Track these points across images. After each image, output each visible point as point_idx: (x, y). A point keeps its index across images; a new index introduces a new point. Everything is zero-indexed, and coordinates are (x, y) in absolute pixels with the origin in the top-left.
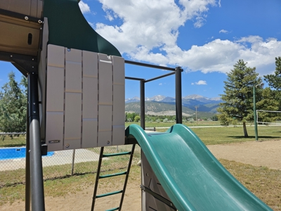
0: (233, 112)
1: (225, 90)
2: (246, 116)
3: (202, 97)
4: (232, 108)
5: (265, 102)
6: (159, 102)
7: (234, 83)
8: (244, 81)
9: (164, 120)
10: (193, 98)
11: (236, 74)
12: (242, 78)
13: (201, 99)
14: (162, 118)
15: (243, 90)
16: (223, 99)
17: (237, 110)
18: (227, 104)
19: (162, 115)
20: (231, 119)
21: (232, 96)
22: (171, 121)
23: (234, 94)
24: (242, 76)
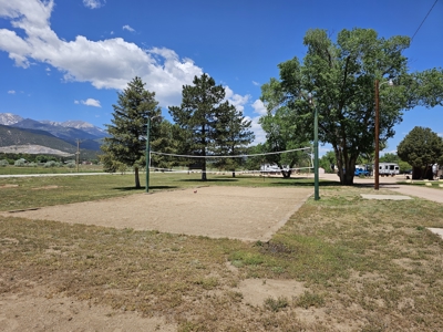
0: (122, 152)
1: (113, 118)
2: (138, 158)
3: (91, 126)
4: (121, 146)
5: (163, 142)
6: (9, 127)
7: (127, 109)
8: (139, 108)
9: (17, 162)
10: (77, 127)
11: (130, 98)
12: (138, 104)
13: (91, 129)
14: (13, 157)
15: (137, 121)
16: (110, 131)
17: (127, 150)
18: (114, 140)
19: (13, 151)
20: (118, 163)
21: (123, 128)
22: (32, 164)
23: (126, 126)
24: (138, 101)
